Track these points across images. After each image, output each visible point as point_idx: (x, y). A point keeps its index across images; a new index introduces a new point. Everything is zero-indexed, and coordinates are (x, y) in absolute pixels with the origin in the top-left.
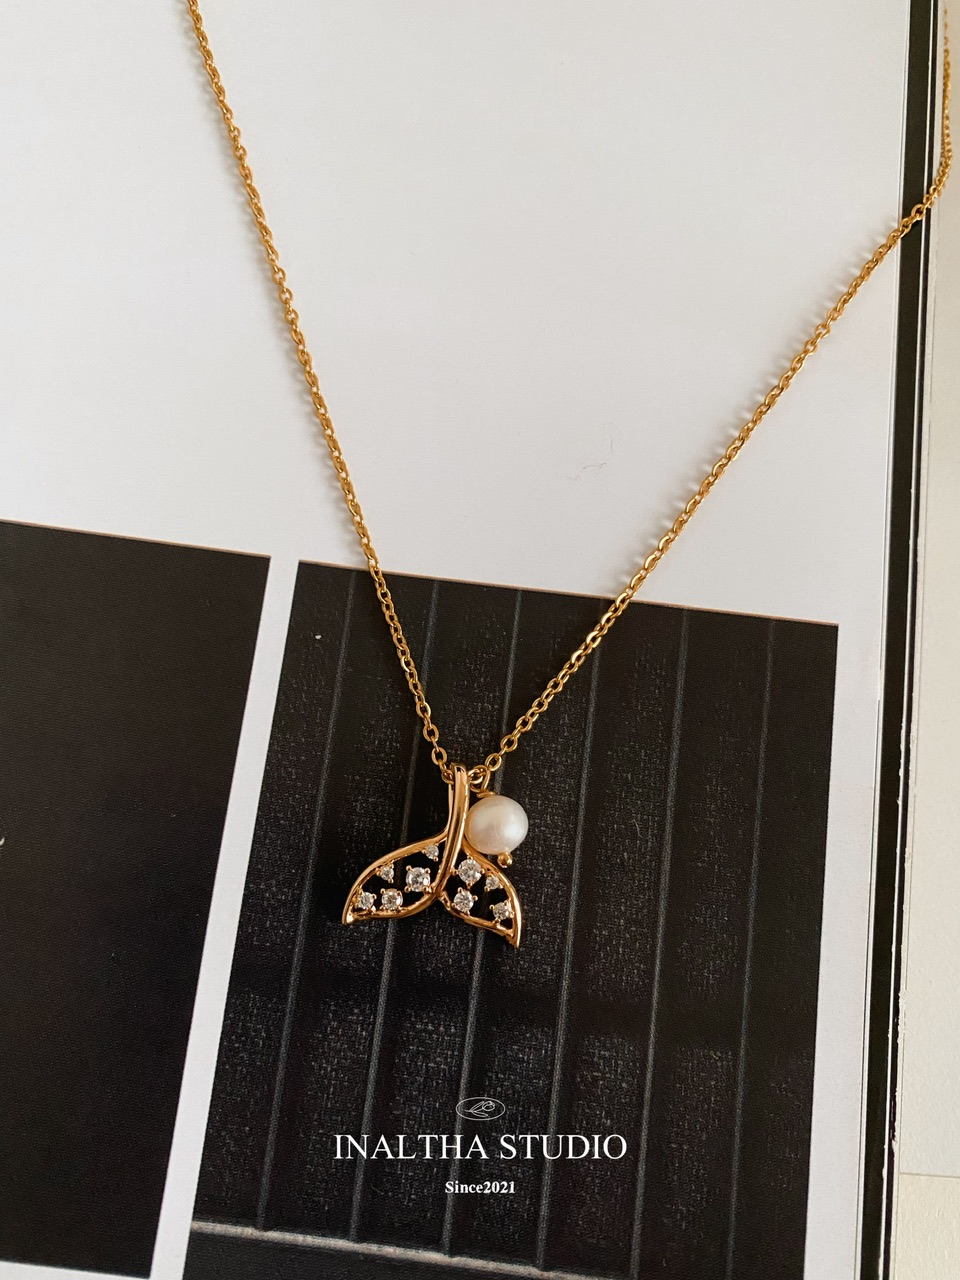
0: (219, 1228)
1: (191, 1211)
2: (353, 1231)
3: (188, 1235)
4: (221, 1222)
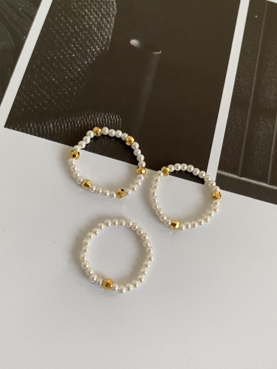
1: (217, 167)
2: (268, 182)
4: (227, 172)
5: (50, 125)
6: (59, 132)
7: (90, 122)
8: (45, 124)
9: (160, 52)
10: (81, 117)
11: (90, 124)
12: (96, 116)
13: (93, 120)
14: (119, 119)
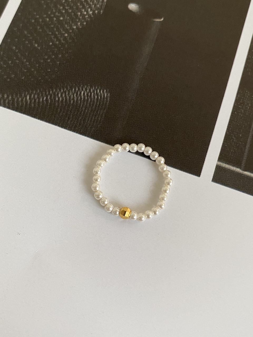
0: (227, 166)
1: (218, 158)
3: (215, 166)
4: (228, 164)
5: (26, 97)
6: (37, 106)
8: (21, 96)
9: (162, 19)
10: (63, 90)
11: (73, 99)
12: (81, 89)
13: (77, 94)
14: (107, 94)
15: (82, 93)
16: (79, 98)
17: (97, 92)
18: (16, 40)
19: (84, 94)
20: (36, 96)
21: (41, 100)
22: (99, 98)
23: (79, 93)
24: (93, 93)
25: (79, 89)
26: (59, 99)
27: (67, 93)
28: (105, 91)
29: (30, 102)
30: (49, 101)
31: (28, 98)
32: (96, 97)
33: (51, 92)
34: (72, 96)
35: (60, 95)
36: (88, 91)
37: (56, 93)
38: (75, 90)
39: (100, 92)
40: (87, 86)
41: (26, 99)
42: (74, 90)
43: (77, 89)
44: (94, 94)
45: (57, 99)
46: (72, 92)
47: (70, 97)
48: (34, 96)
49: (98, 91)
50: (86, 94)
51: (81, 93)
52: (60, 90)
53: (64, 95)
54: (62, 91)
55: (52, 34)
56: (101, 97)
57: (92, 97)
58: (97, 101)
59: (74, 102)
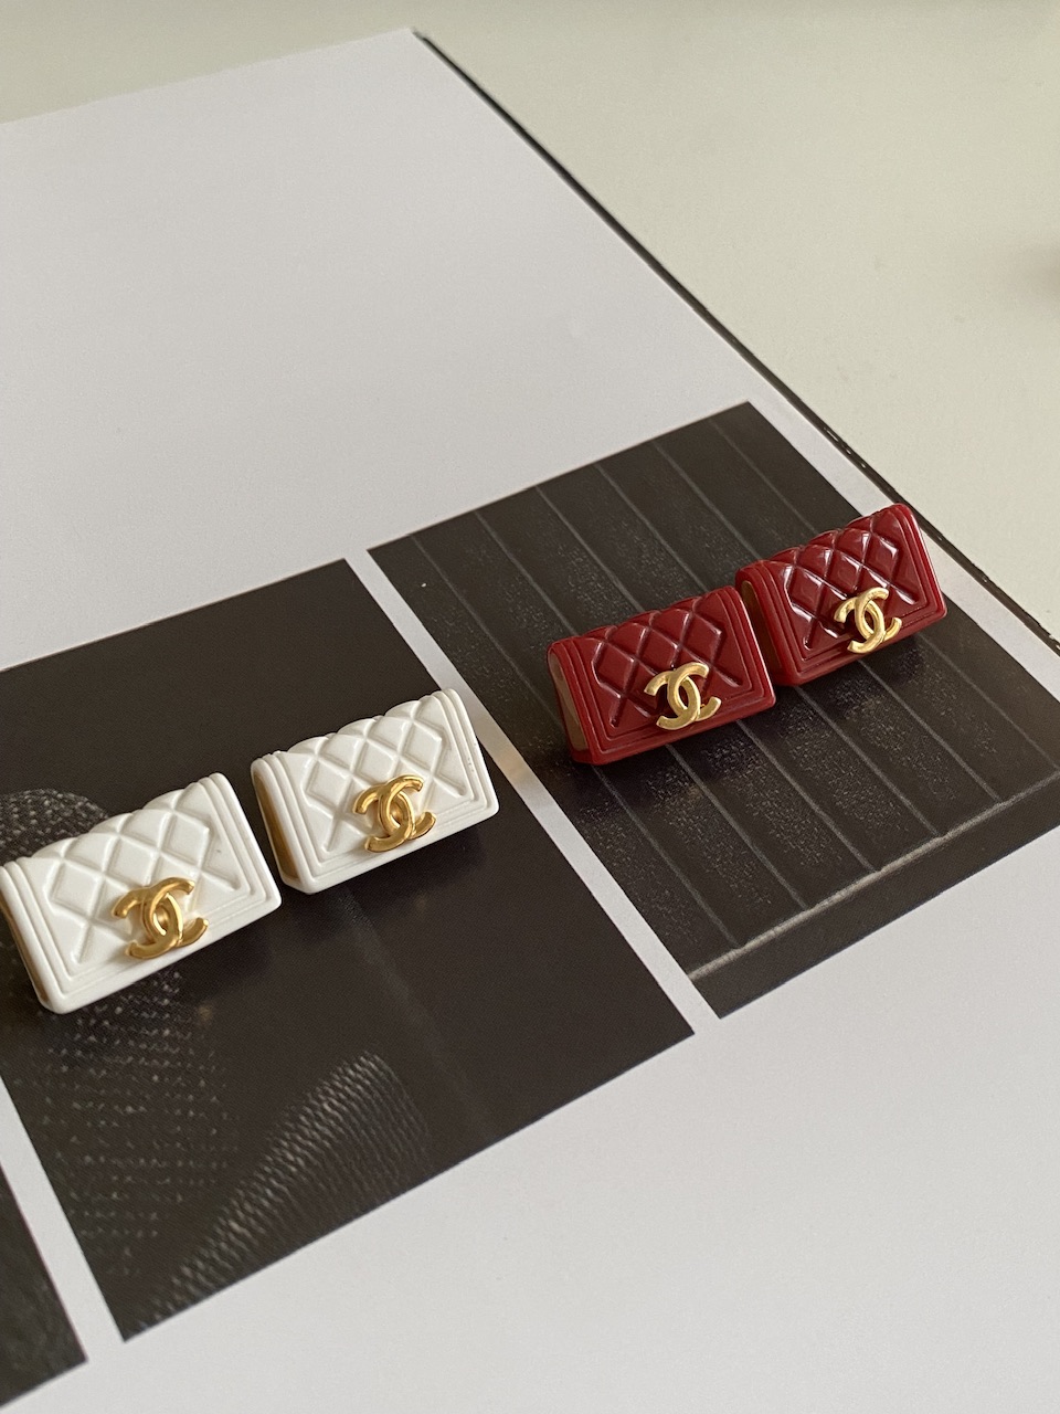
0: (711, 966)
1: (679, 969)
3: (693, 986)
4: (709, 961)
5: (230, 1229)
6: (270, 1223)
7: (317, 1130)
8: (216, 1237)
10: (285, 1139)
11: (324, 1137)
12: (315, 1103)
13: (319, 1120)
14: (375, 1062)
15: (326, 1106)
16: (332, 1122)
17: (350, 1077)
18: (74, 1139)
19: (331, 1105)
20: (248, 1207)
21: (266, 1203)
22: (367, 1082)
23: (321, 1114)
24: (347, 1088)
25: (313, 1107)
26: (297, 1166)
27: (300, 1138)
28: (362, 1059)
29: (250, 1229)
30: (285, 1189)
31: (235, 1226)
32: (359, 1087)
33: (267, 1169)
34: (315, 1133)
35: (291, 1157)
36: (331, 1092)
37: (280, 1160)
38: (307, 1116)
39: (355, 1070)
40: (321, 1085)
41: (235, 1233)
42: (303, 1118)
43: (309, 1111)
44: (349, 1086)
45: (293, 1169)
46: (306, 1126)
47: (314, 1141)
48: (243, 1210)
49: (351, 1072)
50: (335, 1102)
51: (324, 1111)
52: (279, 1146)
53: (298, 1149)
54: (285, 1144)
55: (137, 1058)
56: (369, 1079)
57: (353, 1094)
58: (371, 1093)
59: (330, 1140)
